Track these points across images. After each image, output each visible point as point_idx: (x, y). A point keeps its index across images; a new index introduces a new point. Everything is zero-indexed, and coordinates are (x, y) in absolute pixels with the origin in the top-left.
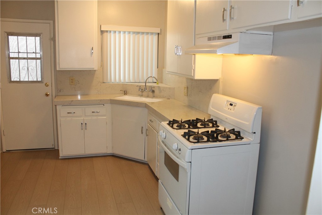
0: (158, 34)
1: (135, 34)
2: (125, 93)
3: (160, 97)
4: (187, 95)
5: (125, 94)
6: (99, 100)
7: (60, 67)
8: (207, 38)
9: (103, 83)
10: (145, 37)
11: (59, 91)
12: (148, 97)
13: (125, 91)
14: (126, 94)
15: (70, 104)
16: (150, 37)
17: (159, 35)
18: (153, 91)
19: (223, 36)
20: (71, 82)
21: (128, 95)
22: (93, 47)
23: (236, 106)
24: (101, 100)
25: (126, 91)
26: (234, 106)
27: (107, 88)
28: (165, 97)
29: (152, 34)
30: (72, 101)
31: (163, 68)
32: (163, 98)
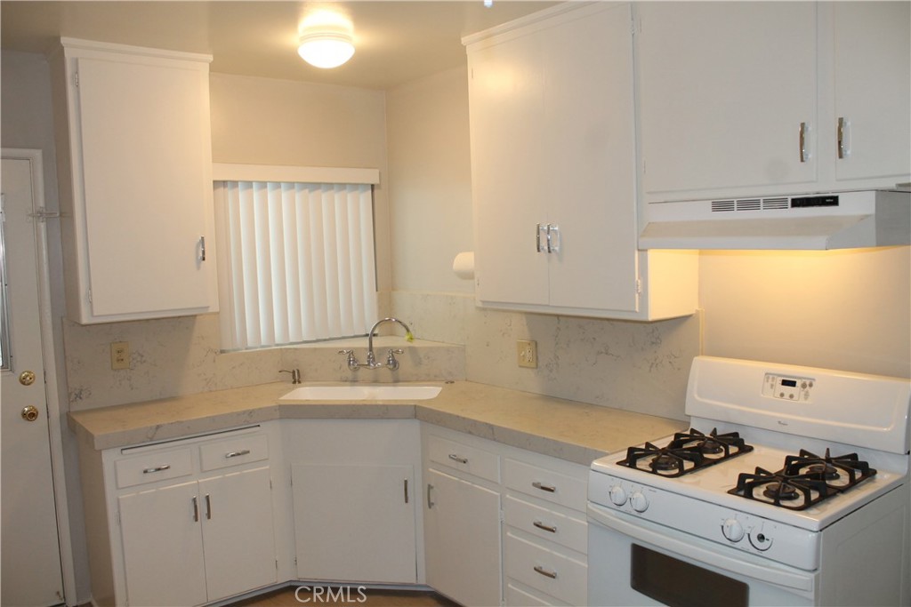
0: (373, 186)
1: (307, 191)
2: (297, 378)
3: (417, 381)
4: (533, 365)
5: (294, 382)
6: (244, 412)
7: (95, 314)
8: (709, 204)
9: (222, 352)
10: (337, 196)
11: (73, 396)
12: (376, 382)
13: (294, 372)
14: (299, 382)
15: (152, 438)
16: (350, 196)
17: (375, 191)
18: (394, 364)
19: (793, 200)
20: (118, 360)
21: (307, 383)
22: (203, 238)
23: (811, 385)
24: (251, 413)
25: (298, 371)
26: (804, 386)
27: (234, 368)
28: (435, 376)
29: (355, 186)
30: (158, 427)
31: (393, 289)
32: (429, 381)
